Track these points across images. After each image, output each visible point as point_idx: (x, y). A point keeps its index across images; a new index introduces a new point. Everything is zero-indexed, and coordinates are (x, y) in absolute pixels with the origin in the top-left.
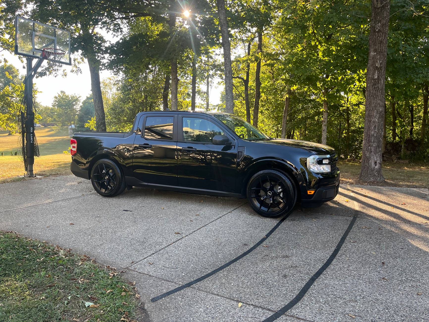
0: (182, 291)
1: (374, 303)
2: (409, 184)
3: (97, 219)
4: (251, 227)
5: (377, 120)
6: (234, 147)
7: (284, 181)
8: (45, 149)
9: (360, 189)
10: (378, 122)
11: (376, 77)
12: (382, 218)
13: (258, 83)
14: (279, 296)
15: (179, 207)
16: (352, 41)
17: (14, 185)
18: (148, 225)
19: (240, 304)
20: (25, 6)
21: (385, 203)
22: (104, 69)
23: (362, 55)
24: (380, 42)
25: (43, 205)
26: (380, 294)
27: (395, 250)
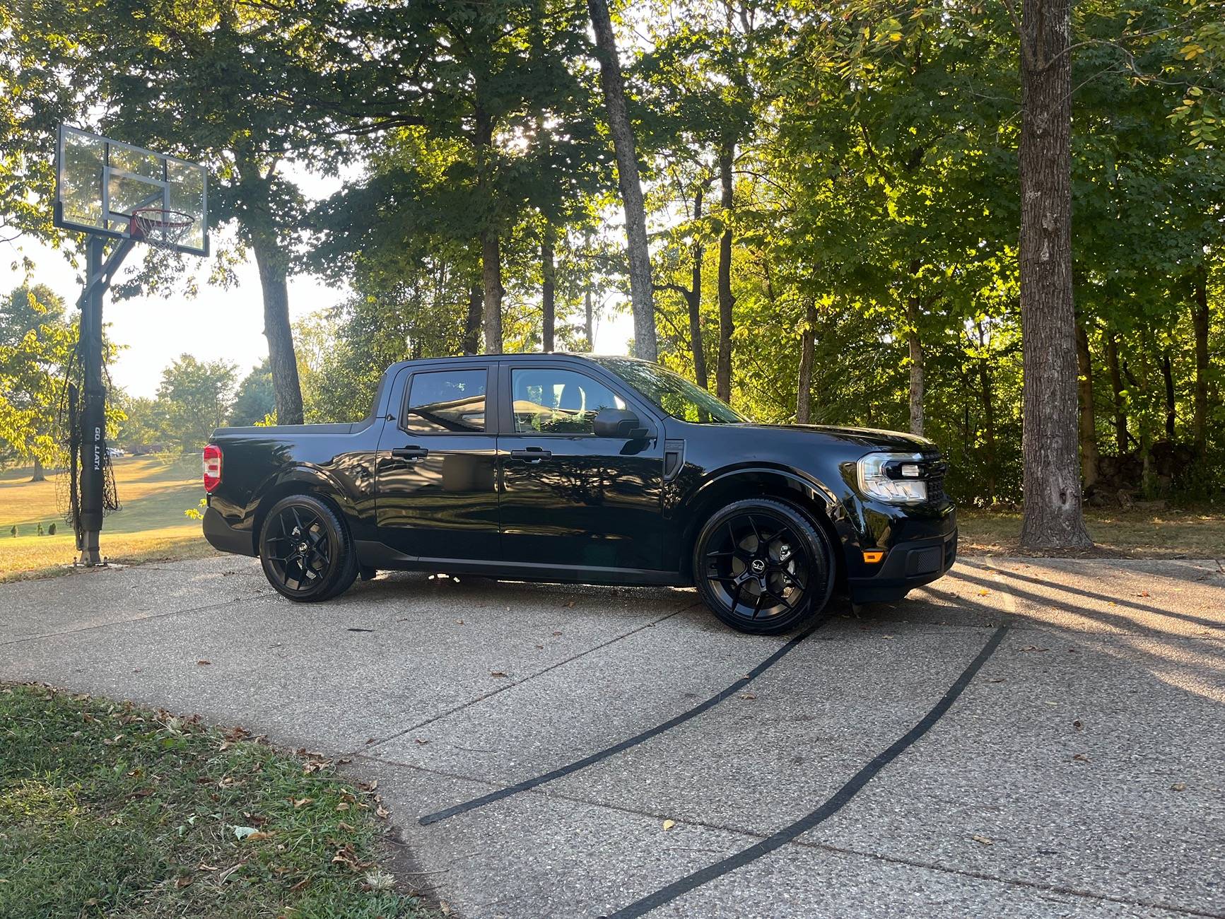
0: (508, 800)
1: (1048, 811)
2: (1162, 551)
3: (275, 651)
4: (706, 657)
5: (1056, 375)
6: (655, 443)
7: (798, 528)
8: (135, 515)
9: (1021, 566)
10: (1062, 381)
11: (1045, 257)
12: (1080, 627)
13: (727, 299)
14: (778, 803)
15: (506, 619)
16: (974, 164)
17: (44, 584)
18: (417, 660)
19: (668, 824)
20: (84, 112)
21: (1090, 595)
22: (299, 272)
23: (1006, 203)
24: (1048, 163)
25: (125, 624)
26: (1065, 792)
27: (1114, 695)
